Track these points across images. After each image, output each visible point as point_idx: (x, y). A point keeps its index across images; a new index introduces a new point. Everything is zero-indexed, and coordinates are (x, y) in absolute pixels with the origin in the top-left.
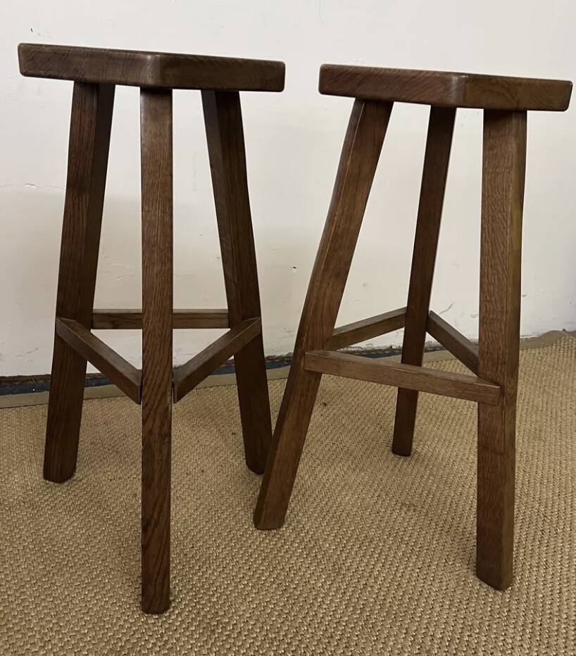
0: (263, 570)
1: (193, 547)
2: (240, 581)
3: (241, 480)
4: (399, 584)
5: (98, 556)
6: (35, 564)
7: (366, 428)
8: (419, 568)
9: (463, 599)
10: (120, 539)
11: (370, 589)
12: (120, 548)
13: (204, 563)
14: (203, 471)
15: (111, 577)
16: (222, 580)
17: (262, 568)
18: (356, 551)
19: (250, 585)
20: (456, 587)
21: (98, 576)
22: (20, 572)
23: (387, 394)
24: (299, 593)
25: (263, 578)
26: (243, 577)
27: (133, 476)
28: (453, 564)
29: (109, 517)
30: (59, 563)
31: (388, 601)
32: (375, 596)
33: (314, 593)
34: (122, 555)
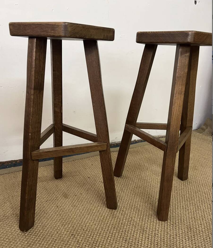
0: (115, 232)
1: (85, 226)
2: (108, 239)
3: (97, 196)
4: (167, 232)
5: (49, 235)
6: (24, 242)
7: (136, 171)
8: (172, 225)
9: (192, 235)
10: (56, 226)
11: (157, 236)
12: (57, 230)
13: (92, 232)
14: (81, 194)
15: (56, 243)
16: (100, 239)
17: (114, 232)
18: (147, 220)
19: (112, 239)
20: (188, 231)
21: (51, 243)
22: (18, 246)
23: (139, 158)
24: (131, 241)
25: (116, 236)
26: (108, 236)
27: (55, 199)
28: (184, 221)
29: (49, 217)
30: (33, 239)
31: (165, 240)
32: (160, 238)
33: (137, 240)
34: (58, 233)
